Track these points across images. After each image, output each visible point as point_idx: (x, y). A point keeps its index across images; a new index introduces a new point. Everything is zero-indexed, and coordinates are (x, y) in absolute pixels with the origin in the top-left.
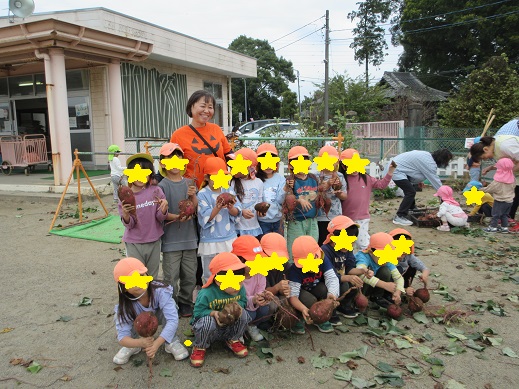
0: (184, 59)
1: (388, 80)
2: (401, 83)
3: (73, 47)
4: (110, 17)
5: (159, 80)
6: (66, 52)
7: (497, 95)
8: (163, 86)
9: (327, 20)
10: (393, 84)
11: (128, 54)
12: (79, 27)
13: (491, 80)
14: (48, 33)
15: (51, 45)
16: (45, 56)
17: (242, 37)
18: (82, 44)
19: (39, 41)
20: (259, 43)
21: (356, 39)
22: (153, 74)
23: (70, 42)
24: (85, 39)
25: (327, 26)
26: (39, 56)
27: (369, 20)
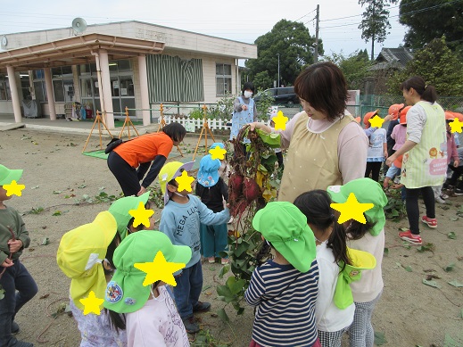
0: (195, 49)
1: (385, 55)
2: (395, 57)
3: (111, 48)
4: (140, 26)
5: (180, 64)
6: (108, 51)
7: (432, 70)
8: (183, 68)
9: (318, 13)
10: (388, 58)
11: (149, 50)
12: (113, 37)
13: (428, 58)
14: (94, 41)
15: (98, 48)
16: (96, 55)
17: (283, 20)
18: (115, 46)
19: (92, 45)
20: (296, 24)
21: (364, 21)
22: (176, 60)
23: (109, 46)
24: (117, 44)
25: (317, 17)
26: (93, 54)
27: (377, 5)
